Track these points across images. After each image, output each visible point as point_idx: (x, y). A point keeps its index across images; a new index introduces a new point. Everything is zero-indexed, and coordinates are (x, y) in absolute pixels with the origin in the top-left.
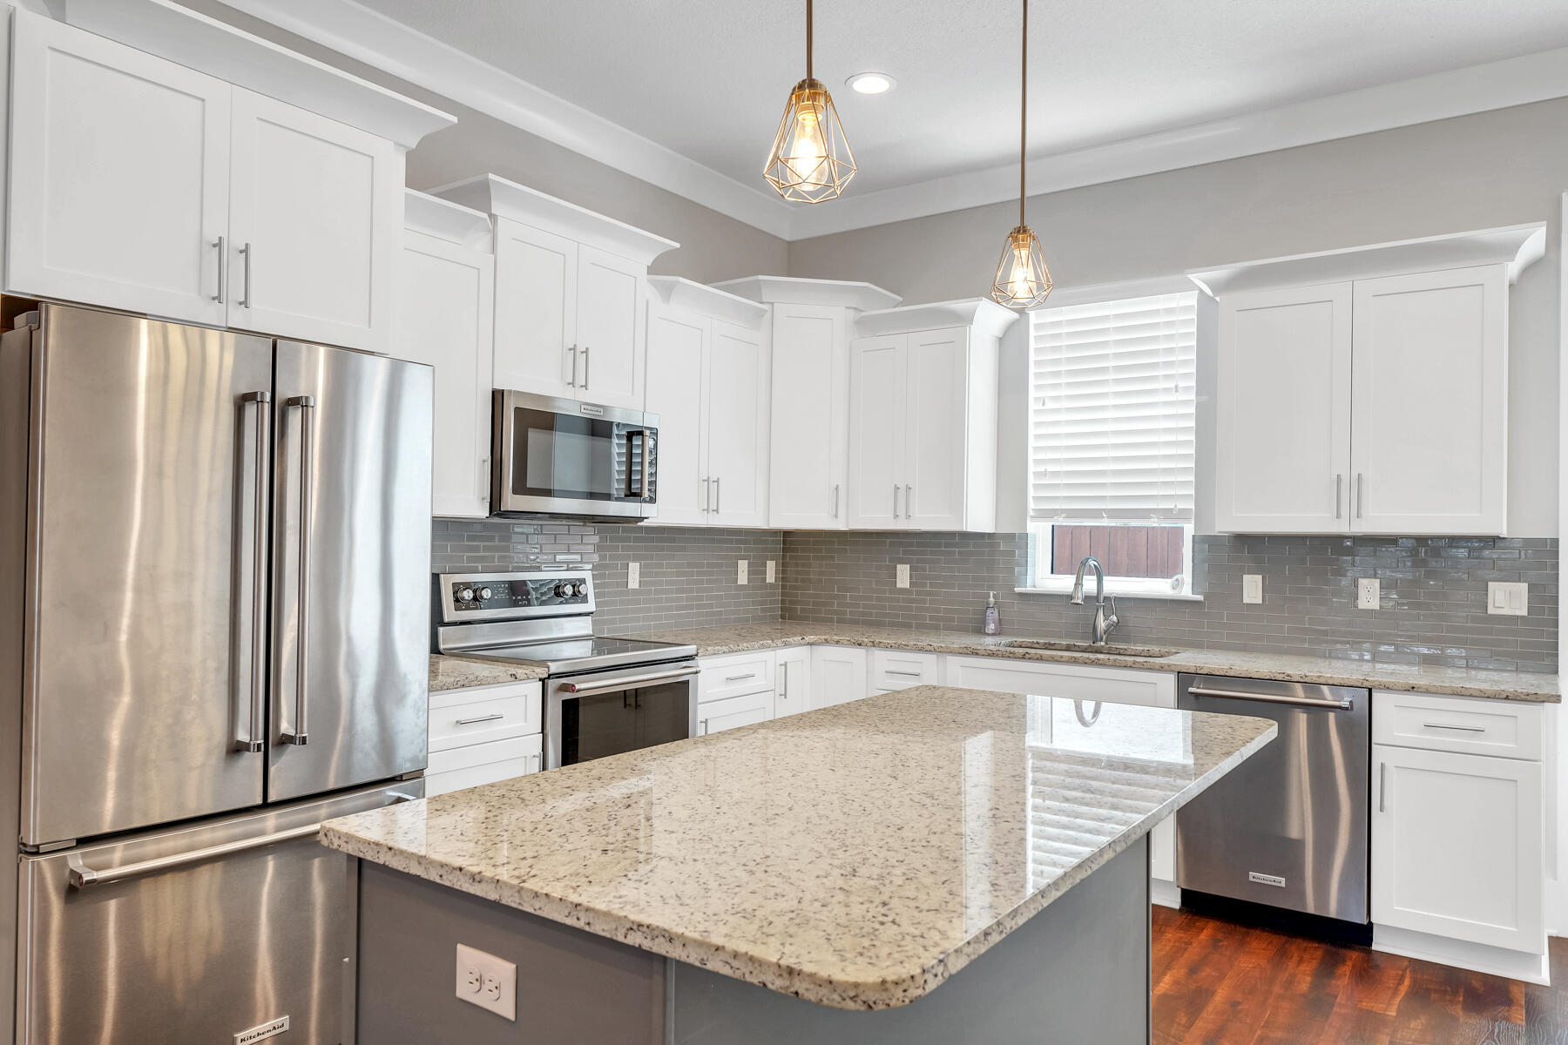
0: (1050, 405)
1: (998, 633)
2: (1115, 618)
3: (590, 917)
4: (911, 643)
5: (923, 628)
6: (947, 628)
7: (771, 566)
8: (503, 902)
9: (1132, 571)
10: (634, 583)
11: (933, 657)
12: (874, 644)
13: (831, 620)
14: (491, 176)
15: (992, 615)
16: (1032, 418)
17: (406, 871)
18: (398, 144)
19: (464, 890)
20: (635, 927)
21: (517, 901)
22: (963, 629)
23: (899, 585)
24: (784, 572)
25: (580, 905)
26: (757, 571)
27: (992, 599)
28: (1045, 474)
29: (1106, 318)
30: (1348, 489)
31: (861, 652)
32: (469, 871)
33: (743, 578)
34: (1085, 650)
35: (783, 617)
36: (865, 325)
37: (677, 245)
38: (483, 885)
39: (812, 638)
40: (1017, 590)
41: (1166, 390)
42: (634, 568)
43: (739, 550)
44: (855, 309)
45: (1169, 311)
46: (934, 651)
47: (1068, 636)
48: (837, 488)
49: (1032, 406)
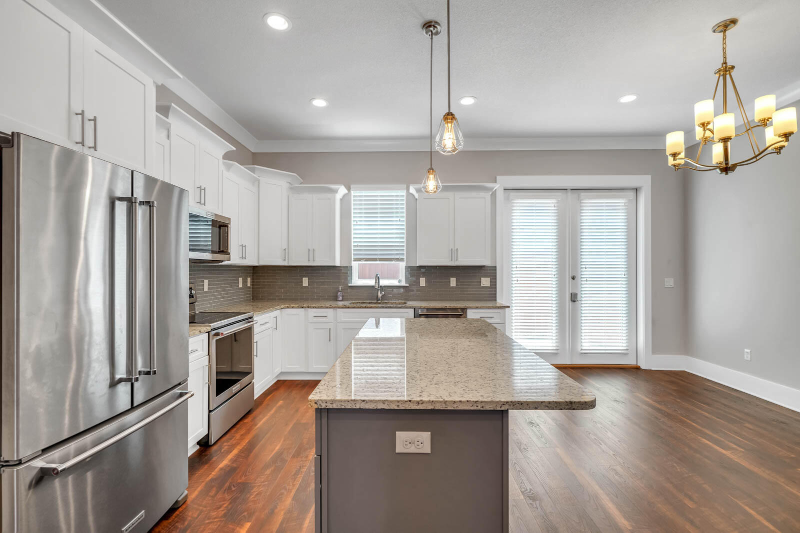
0: (359, 223)
1: (343, 300)
2: (383, 293)
3: (483, 404)
4: (324, 305)
5: (313, 300)
6: (323, 299)
7: (249, 279)
8: (436, 408)
9: (388, 278)
10: (206, 289)
11: (332, 310)
12: (308, 307)
13: (275, 300)
14: (173, 104)
15: (340, 294)
16: (353, 227)
17: (375, 408)
18: (154, 82)
19: (413, 408)
20: (505, 403)
21: (444, 406)
22: (329, 299)
23: (304, 285)
24: (253, 282)
25: (478, 401)
26: (245, 282)
27: (340, 289)
28: (358, 246)
29: (377, 196)
30: (454, 253)
31: (303, 310)
32: (414, 401)
33: (241, 286)
34: (375, 304)
35: (253, 299)
36: (292, 189)
37: (235, 149)
38: (424, 405)
39: (282, 306)
40: (349, 285)
41: (396, 221)
42: (206, 282)
43: (239, 273)
44: (290, 183)
45: (397, 196)
46: (333, 308)
47: (370, 300)
48: (285, 250)
49: (353, 223)
